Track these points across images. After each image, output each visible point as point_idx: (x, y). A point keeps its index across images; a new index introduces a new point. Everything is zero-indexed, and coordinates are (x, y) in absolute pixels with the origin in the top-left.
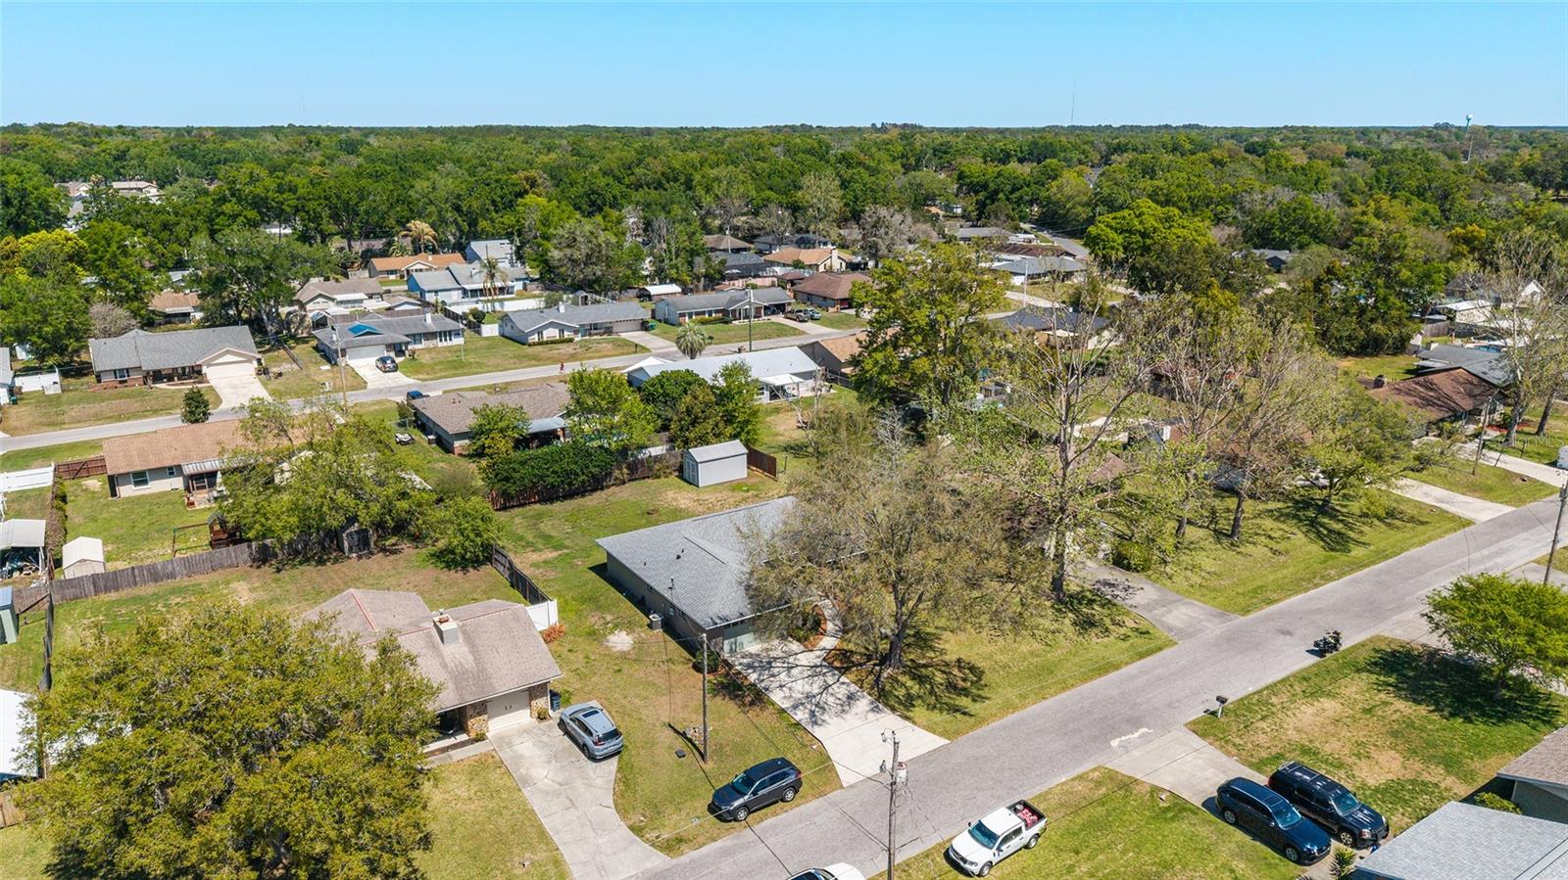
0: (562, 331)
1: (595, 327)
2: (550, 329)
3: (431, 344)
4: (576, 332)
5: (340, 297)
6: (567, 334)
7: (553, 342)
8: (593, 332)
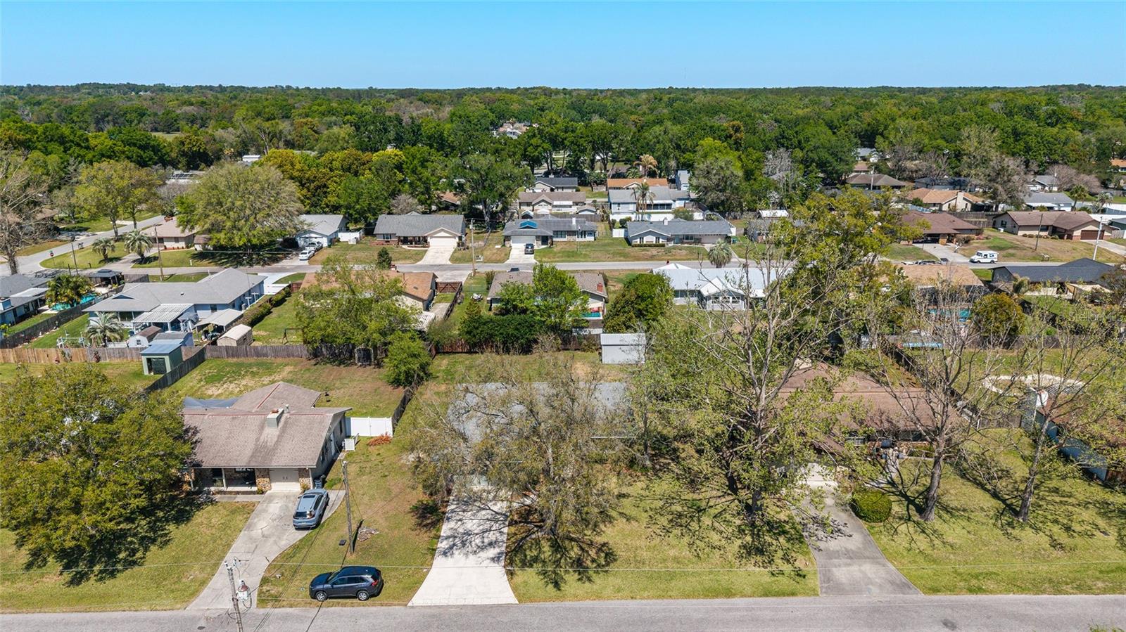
0: (658, 239)
1: (687, 237)
2: (650, 236)
3: (571, 238)
4: (669, 240)
5: (556, 203)
6: (661, 241)
7: (650, 246)
8: (685, 241)
